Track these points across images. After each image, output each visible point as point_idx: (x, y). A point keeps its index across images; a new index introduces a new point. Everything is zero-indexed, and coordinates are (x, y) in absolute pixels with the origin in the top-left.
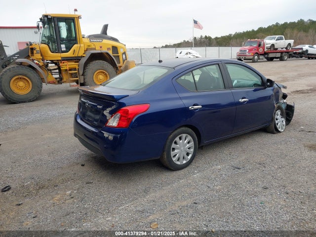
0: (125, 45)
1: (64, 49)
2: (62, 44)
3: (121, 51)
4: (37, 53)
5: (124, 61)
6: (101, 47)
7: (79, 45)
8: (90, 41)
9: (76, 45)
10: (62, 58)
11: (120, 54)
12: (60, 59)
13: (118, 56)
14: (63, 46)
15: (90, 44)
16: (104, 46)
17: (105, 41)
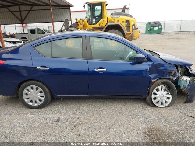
0: (136, 19)
1: (94, 22)
2: (94, 19)
3: (132, 23)
4: (81, 25)
5: (133, 30)
6: (118, 21)
7: (103, 20)
8: (112, 17)
9: (101, 20)
10: (93, 27)
11: (131, 25)
12: (92, 28)
13: (130, 27)
14: (94, 20)
15: (111, 19)
16: (120, 20)
17: (122, 17)
